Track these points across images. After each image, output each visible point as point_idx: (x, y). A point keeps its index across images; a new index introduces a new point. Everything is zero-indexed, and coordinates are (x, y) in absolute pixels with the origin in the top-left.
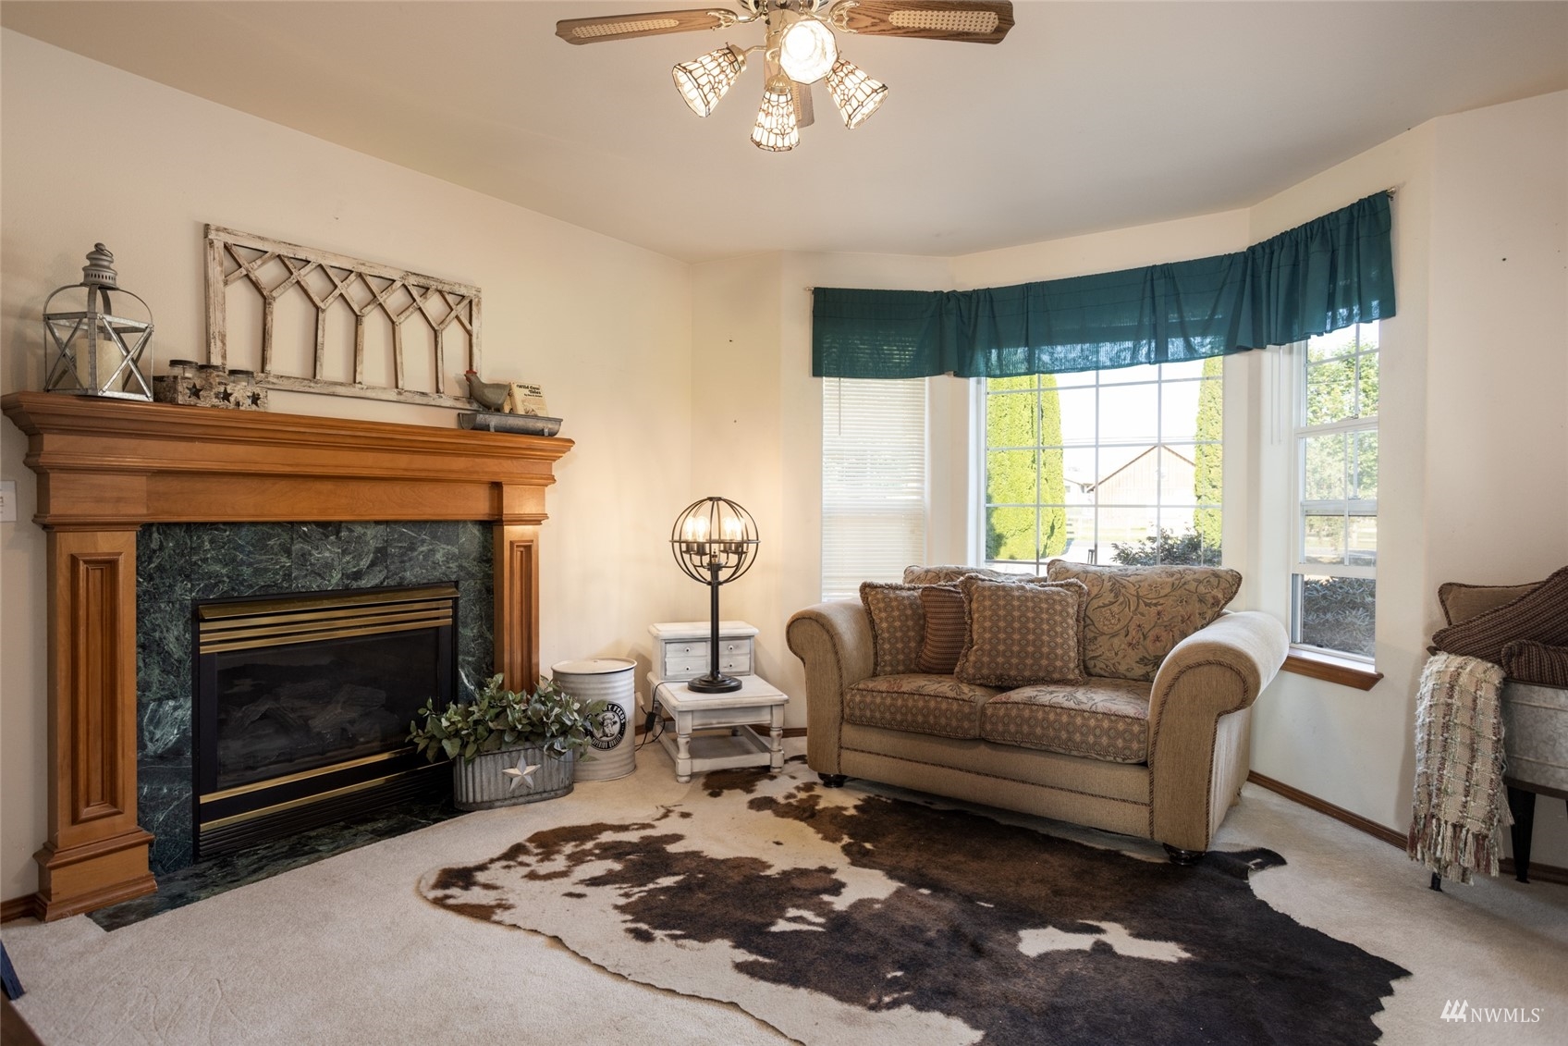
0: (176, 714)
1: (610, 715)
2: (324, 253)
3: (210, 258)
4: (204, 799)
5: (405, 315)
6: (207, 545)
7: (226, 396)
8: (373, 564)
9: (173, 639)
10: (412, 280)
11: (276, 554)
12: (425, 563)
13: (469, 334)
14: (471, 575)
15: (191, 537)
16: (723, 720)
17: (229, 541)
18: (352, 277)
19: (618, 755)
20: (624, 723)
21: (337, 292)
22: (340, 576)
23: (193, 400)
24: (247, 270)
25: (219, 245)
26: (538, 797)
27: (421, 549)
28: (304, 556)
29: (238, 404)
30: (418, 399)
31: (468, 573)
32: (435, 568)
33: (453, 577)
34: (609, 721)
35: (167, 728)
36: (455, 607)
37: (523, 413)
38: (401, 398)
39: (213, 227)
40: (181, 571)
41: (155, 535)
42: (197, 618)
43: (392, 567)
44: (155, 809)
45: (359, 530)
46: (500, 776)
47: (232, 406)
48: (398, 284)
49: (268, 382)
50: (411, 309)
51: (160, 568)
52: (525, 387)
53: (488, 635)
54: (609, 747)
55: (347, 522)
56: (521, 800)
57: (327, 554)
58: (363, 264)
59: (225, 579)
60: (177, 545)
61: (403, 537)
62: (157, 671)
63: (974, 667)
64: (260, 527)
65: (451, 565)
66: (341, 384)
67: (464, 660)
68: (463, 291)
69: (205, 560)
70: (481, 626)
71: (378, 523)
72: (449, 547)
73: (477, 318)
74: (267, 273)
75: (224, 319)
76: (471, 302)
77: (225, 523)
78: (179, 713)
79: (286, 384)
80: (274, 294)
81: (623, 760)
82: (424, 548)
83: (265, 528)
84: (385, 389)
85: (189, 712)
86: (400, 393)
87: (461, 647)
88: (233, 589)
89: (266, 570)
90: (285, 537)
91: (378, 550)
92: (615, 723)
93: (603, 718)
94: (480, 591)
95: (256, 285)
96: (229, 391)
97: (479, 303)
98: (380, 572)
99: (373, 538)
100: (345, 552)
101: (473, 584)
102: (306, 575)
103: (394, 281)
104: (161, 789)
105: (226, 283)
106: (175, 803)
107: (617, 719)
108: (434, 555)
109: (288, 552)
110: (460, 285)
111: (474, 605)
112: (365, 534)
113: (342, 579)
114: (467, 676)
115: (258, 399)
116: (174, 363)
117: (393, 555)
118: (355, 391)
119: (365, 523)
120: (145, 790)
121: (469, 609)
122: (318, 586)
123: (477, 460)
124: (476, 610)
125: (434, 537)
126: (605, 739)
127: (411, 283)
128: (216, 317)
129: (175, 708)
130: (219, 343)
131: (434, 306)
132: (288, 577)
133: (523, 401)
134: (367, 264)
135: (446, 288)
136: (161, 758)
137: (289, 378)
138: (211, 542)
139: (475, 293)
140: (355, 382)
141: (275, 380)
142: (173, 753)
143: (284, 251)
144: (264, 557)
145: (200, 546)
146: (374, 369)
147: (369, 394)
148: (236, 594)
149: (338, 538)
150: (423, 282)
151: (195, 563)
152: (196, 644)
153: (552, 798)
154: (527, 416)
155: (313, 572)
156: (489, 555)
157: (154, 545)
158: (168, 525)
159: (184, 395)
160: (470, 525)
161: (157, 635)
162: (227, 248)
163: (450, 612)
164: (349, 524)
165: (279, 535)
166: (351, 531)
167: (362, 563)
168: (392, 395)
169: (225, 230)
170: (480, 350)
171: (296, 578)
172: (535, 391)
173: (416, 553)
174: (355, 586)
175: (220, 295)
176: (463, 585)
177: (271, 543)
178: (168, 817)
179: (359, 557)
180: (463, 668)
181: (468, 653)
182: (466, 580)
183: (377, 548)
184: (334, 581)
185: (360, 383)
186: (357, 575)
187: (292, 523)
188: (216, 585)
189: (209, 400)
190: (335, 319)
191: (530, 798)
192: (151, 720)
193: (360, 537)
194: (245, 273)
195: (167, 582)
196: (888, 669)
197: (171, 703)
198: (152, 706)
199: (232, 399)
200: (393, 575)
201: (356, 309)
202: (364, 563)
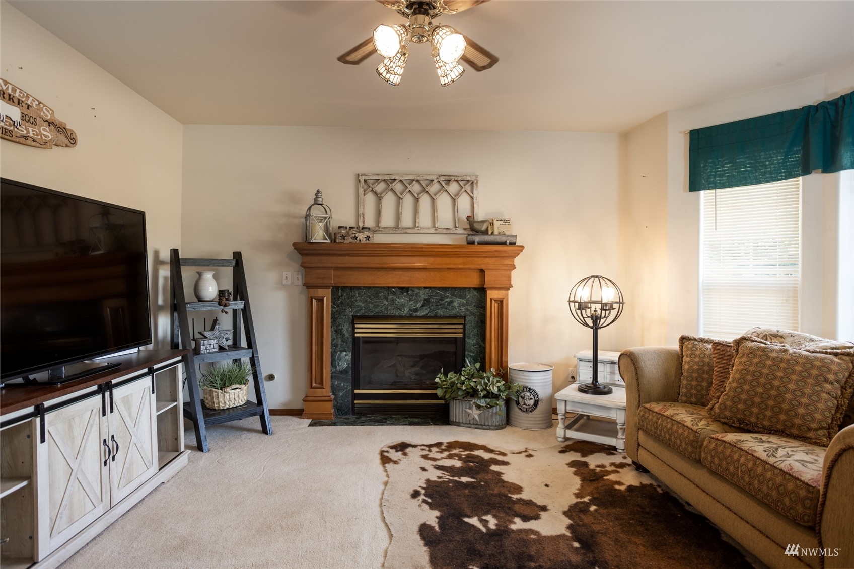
0: (346, 357)
1: (528, 394)
2: (402, 174)
3: (359, 186)
4: (356, 391)
5: (438, 194)
6: (357, 295)
7: (356, 238)
8: (423, 306)
9: (345, 330)
10: (442, 178)
11: (382, 300)
12: (448, 307)
13: (472, 198)
14: (473, 314)
15: (352, 292)
16: (585, 411)
17: (365, 294)
18: (414, 182)
19: (532, 417)
20: (538, 401)
21: (408, 190)
22: (408, 310)
23: (342, 241)
24: (372, 188)
25: (362, 181)
26: (481, 427)
27: (446, 300)
28: (393, 301)
29: (360, 241)
30: (445, 232)
31: (471, 313)
32: (453, 309)
33: (463, 314)
34: (527, 397)
35: (343, 362)
36: (464, 328)
37: (497, 234)
38: (437, 232)
39: (360, 174)
40: (348, 305)
41: (340, 291)
42: (353, 324)
43: (432, 308)
44: (339, 391)
45: (417, 291)
46: (464, 411)
47: (358, 242)
48: (435, 181)
49: (380, 231)
50: (442, 191)
51: (342, 303)
52: (501, 221)
53: (482, 344)
54: (527, 411)
55: (411, 287)
56: (473, 426)
57: (403, 301)
58: (419, 176)
59: (363, 308)
60: (347, 294)
61: (437, 295)
62: (340, 340)
63: (720, 408)
64: (376, 289)
65: (462, 309)
66: (409, 229)
67: (468, 354)
68: (468, 178)
69: (356, 301)
70: (478, 339)
71: (425, 288)
72: (461, 300)
73: (476, 190)
74: (380, 187)
75: (364, 208)
76: (473, 182)
77: (363, 287)
78: (347, 357)
79: (387, 231)
80: (382, 195)
81: (536, 421)
82: (448, 300)
83: (378, 289)
84: (429, 228)
85: (351, 357)
86: (436, 230)
87: (466, 348)
88: (366, 312)
89: (378, 306)
90: (386, 293)
91: (425, 300)
92: (531, 399)
93: (524, 395)
94: (477, 322)
95: (376, 193)
96: (357, 236)
97: (477, 183)
98: (426, 309)
99: (423, 295)
100: (410, 300)
101: (473, 318)
102: (394, 309)
103: (433, 180)
104: (341, 384)
105: (364, 195)
106: (346, 390)
107: (532, 397)
108: (453, 303)
109: (387, 299)
110: (467, 176)
111: (474, 328)
112: (419, 293)
113: (409, 311)
114: (470, 362)
115: (369, 238)
116: (340, 228)
117: (433, 303)
118: (416, 231)
119: (419, 288)
120: (336, 383)
121: (472, 330)
122: (399, 314)
123: (469, 259)
124: (475, 331)
125: (453, 295)
126: (524, 406)
127: (441, 179)
128: (361, 208)
129: (346, 355)
130: (362, 218)
131: (453, 188)
132: (386, 309)
133: (498, 228)
134: (421, 175)
135: (459, 178)
136: (341, 372)
137: (387, 228)
138: (358, 294)
139: (475, 178)
140: (415, 227)
141: (382, 230)
142: (345, 372)
143: (386, 177)
144: (377, 301)
145: (355, 296)
146: (425, 220)
147: (422, 231)
148: (367, 315)
149: (408, 294)
150: (447, 178)
151: (353, 302)
152: (354, 333)
153: (488, 429)
154: (499, 235)
155: (397, 308)
156: (482, 305)
157: (340, 295)
158: (344, 287)
159: (339, 239)
160: (472, 290)
161: (340, 327)
162: (365, 181)
163: (461, 331)
164: (412, 289)
165: (383, 292)
166: (413, 291)
167: (418, 305)
168: (433, 231)
169: (364, 174)
170: (478, 205)
171: (390, 310)
172: (507, 222)
173: (443, 302)
174: (414, 315)
175: (362, 200)
176: (468, 318)
177: (380, 295)
178: (343, 395)
179: (417, 302)
180: (467, 358)
181: (471, 351)
182: (470, 316)
183: (425, 299)
184: (405, 312)
185: (418, 227)
186: (416, 310)
187: (388, 287)
188: (360, 310)
189: (349, 240)
190: (408, 201)
191: (477, 426)
192: (338, 358)
193: (417, 294)
194: (371, 189)
195: (344, 308)
196: (684, 398)
197: (345, 353)
198: (339, 353)
199: (358, 239)
200: (432, 311)
201: (416, 195)
202: (419, 305)
